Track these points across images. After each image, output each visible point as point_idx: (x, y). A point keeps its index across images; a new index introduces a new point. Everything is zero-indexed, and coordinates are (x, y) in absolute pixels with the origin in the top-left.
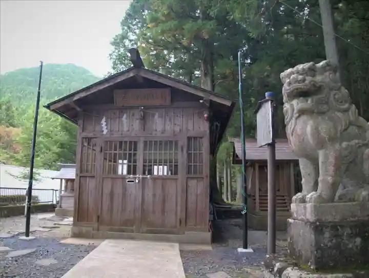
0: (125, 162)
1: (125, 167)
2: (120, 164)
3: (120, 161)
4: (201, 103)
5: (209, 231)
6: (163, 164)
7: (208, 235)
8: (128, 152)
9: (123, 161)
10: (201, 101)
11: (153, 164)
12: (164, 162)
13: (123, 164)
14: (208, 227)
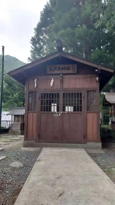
0: (56, 104)
1: (56, 107)
2: (53, 106)
3: (53, 104)
4: (96, 72)
5: (100, 142)
6: (71, 105)
7: (100, 144)
8: (54, 99)
9: (54, 104)
10: (96, 70)
11: (65, 105)
12: (72, 105)
13: (54, 106)
14: (99, 140)
